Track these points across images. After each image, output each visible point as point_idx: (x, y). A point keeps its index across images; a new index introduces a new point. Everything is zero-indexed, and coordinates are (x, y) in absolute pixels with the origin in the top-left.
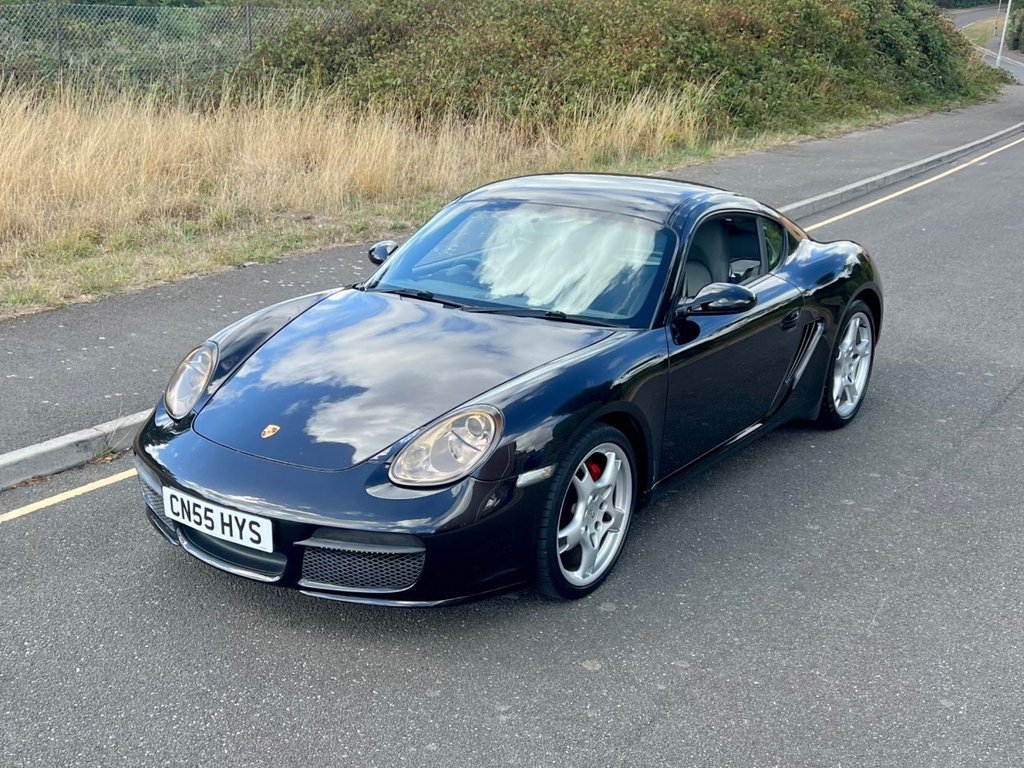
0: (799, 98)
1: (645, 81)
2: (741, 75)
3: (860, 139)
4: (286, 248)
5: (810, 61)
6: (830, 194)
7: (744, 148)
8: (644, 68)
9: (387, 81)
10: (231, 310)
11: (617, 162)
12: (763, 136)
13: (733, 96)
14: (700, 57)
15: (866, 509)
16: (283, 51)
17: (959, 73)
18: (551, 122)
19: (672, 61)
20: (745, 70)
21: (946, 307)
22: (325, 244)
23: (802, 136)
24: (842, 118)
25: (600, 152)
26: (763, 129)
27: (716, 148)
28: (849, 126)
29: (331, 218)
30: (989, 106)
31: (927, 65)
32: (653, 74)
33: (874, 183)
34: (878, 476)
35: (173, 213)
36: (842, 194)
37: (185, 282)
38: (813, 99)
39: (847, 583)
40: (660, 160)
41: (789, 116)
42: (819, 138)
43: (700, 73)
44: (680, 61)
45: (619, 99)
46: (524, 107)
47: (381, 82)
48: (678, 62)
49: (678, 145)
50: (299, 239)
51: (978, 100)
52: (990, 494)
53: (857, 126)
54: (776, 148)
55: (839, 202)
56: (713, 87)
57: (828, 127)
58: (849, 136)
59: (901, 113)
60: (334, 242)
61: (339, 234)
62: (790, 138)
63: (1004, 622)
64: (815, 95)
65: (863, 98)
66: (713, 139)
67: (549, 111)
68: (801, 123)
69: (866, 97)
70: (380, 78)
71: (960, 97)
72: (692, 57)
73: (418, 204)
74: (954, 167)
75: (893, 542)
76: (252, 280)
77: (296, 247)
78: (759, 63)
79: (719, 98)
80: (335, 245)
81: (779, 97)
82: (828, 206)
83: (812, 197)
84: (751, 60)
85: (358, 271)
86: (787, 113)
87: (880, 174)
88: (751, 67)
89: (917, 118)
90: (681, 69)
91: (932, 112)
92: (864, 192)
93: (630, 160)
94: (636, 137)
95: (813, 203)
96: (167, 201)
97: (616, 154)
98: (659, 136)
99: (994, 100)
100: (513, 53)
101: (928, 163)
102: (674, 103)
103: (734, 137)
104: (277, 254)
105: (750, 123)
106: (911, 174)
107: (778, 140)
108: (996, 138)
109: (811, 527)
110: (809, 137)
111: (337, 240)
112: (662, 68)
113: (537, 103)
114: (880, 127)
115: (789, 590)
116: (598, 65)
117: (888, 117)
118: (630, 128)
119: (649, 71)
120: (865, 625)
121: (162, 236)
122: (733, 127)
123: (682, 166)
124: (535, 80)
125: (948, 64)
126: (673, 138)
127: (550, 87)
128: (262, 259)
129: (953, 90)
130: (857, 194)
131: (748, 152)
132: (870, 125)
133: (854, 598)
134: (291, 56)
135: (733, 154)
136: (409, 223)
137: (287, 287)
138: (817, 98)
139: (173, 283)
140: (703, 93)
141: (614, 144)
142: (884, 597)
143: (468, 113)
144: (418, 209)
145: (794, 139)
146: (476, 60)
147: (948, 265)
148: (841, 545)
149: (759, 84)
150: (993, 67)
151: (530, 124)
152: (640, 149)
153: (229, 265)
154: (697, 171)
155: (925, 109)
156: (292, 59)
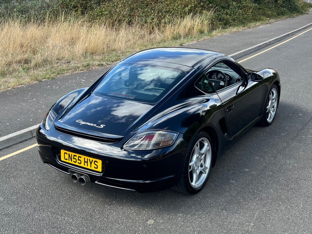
0: (243, 15)
1: (190, 11)
2: (223, 7)
3: (263, 28)
4: (58, 74)
5: (246, 3)
6: (251, 48)
7: (224, 32)
8: (190, 6)
9: (103, 13)
10: (33, 98)
11: (180, 38)
12: (230, 28)
13: (220, 15)
14: (209, 2)
15: (253, 173)
16: (69, 3)
17: (296, 5)
18: (158, 25)
19: (199, 4)
20: (224, 6)
21: (287, 89)
22: (73, 71)
23: (243, 28)
24: (257, 21)
25: (175, 35)
26: (230, 26)
27: (214, 33)
28: (259, 24)
29: (76, 62)
30: (305, 16)
31: (285, 3)
32: (193, 8)
33: (266, 44)
34: (258, 158)
35: (20, 62)
36: (255, 48)
37: (19, 88)
38: (247, 15)
39: (243, 206)
40: (195, 38)
41: (239, 21)
42: (249, 28)
43: (209, 8)
44: (202, 4)
45: (181, 17)
46: (149, 20)
47: (101, 13)
48: (201, 4)
49: (202, 32)
50: (64, 70)
51: (302, 13)
52: (299, 164)
53: (262, 24)
54: (235, 32)
55: (254, 51)
56: (213, 12)
57: (252, 24)
58: (259, 27)
59: (277, 19)
60: (76, 71)
61: (79, 68)
62: (239, 28)
63: (301, 221)
64: (248, 14)
65: (264, 14)
66: (213, 30)
67: (158, 22)
68: (243, 23)
69: (265, 14)
70: (101, 12)
71: (296, 13)
72: (206, 2)
73: (109, 55)
74: (293, 37)
75: (262, 187)
76: (44, 86)
77: (62, 73)
78: (229, 3)
79: (215, 16)
80: (77, 72)
81: (236, 15)
82: (250, 52)
83: (245, 49)
84: (226, 3)
85: (83, 82)
86: (238, 20)
87: (268, 40)
88: (226, 5)
89: (282, 20)
90: (202, 6)
91: (287, 18)
92: (263, 47)
93: (184, 38)
94: (187, 30)
95: (245, 51)
96: (19, 58)
97: (180, 36)
98: (195, 29)
99: (307, 14)
100: (146, 2)
101: (284, 36)
102: (200, 18)
103: (220, 29)
104: (55, 76)
105: (226, 24)
106: (279, 40)
107: (235, 29)
108: (307, 26)
109: (232, 182)
110: (246, 28)
111: (77, 70)
112: (196, 6)
113: (153, 19)
114: (270, 24)
115: (221, 211)
116: (174, 6)
117: (272, 20)
118: (185, 27)
119: (192, 7)
120: (248, 226)
121: (14, 70)
122: (220, 25)
123: (202, 39)
124: (153, 11)
125: (292, 2)
126: (200, 30)
127: (158, 13)
128: (49, 78)
129: (294, 10)
130: (260, 48)
131: (225, 34)
132: (266, 23)
133: (245, 213)
134: (72, 5)
135: (220, 34)
136: (104, 63)
137: (56, 89)
138: (248, 15)
139: (14, 89)
140: (210, 14)
141: (180, 33)
142: (257, 212)
143: (130, 23)
144: (109, 58)
145: (241, 29)
146: (133, 5)
147: (289, 73)
148: (242, 189)
149: (229, 11)
150: (307, 2)
151: (151, 26)
152: (188, 34)
153: (36, 81)
154: (207, 41)
155: (285, 17)
156: (72, 6)
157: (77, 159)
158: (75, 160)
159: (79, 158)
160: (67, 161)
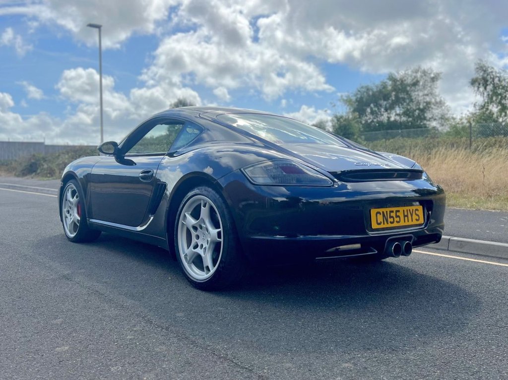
157: (395, 217)
158: (392, 220)
159: (397, 213)
160: (382, 226)
